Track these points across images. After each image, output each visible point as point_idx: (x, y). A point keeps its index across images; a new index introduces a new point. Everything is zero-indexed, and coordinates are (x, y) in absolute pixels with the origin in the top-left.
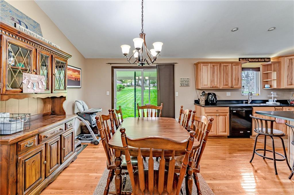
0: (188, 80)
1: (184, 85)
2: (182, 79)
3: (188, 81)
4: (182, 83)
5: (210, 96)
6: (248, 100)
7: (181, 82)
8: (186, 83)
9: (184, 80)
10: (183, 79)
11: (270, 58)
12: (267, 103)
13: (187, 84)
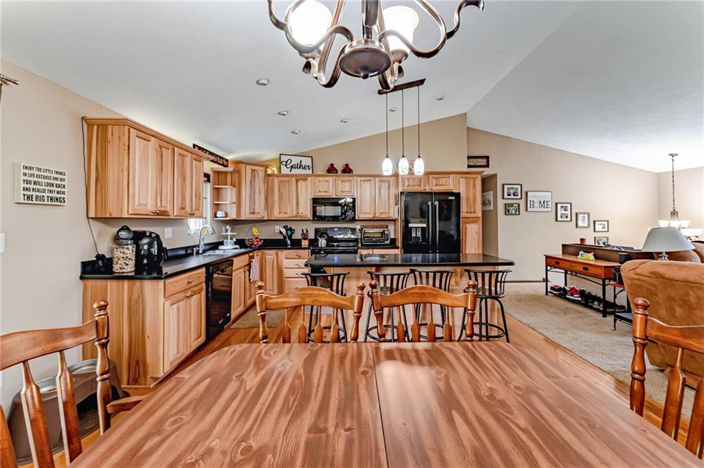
0: (62, 180)
1: (42, 198)
2: (30, 168)
3: (59, 182)
4: (32, 186)
5: (145, 241)
6: (199, 246)
7: (28, 182)
8: (51, 192)
9: (45, 177)
10: (35, 172)
11: (227, 160)
12: (220, 247)
13: (55, 195)
